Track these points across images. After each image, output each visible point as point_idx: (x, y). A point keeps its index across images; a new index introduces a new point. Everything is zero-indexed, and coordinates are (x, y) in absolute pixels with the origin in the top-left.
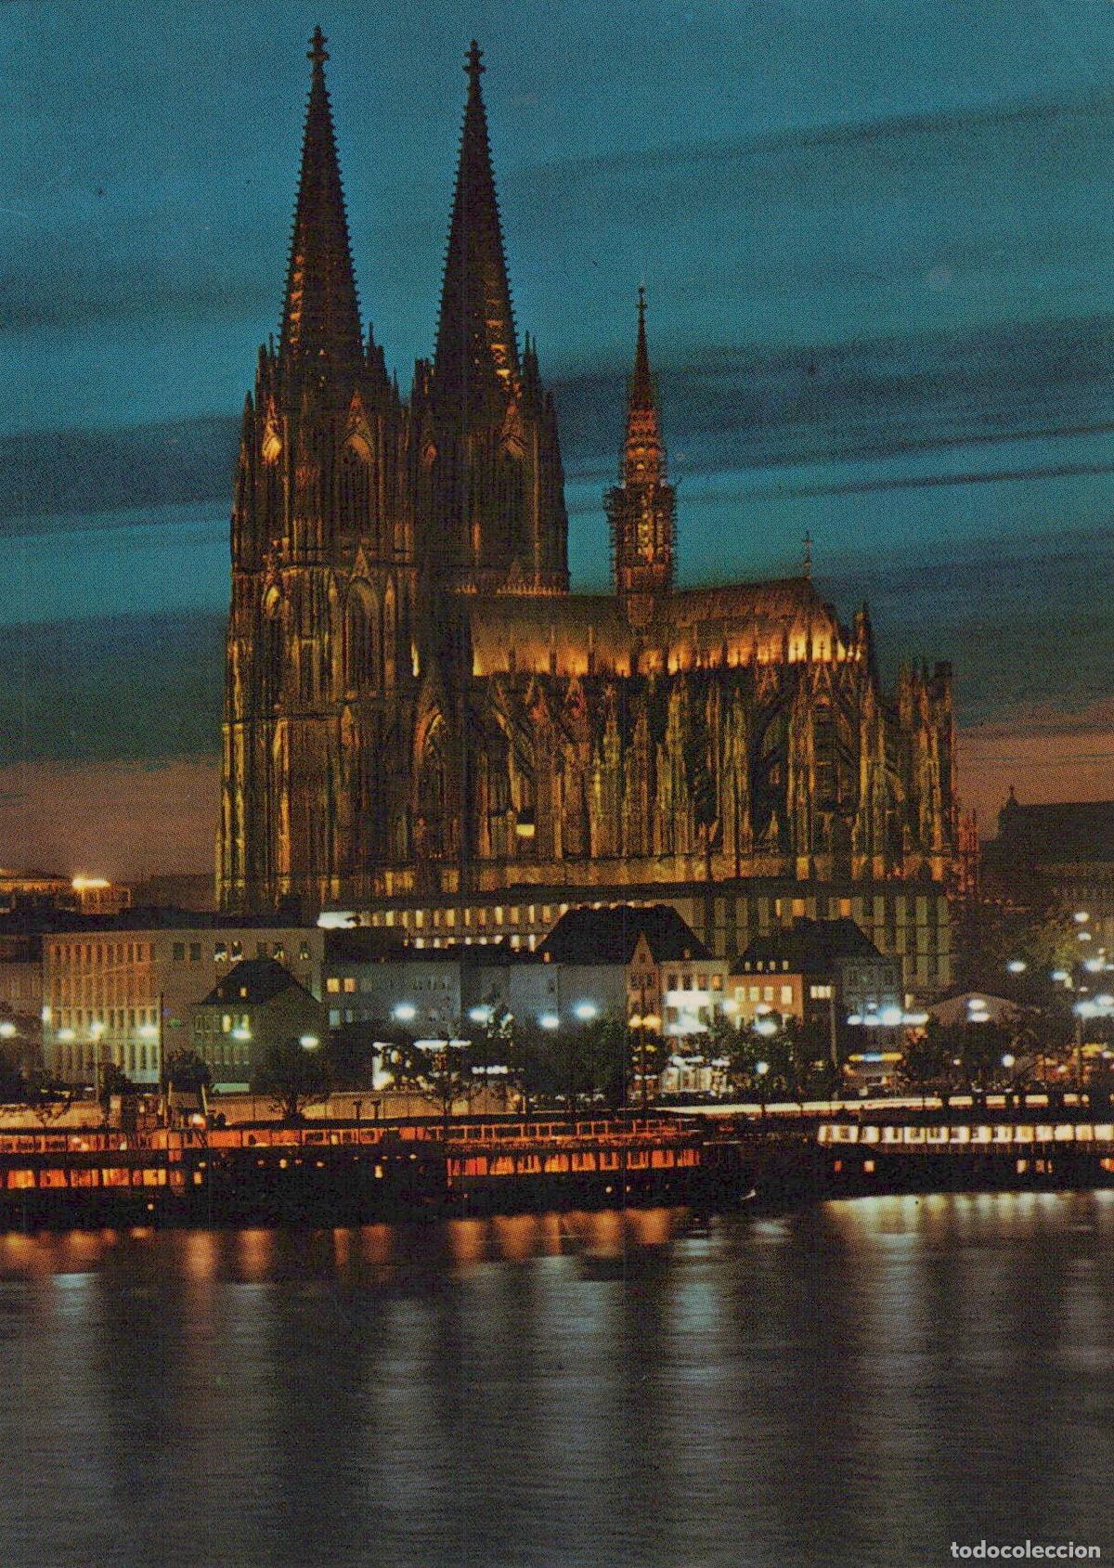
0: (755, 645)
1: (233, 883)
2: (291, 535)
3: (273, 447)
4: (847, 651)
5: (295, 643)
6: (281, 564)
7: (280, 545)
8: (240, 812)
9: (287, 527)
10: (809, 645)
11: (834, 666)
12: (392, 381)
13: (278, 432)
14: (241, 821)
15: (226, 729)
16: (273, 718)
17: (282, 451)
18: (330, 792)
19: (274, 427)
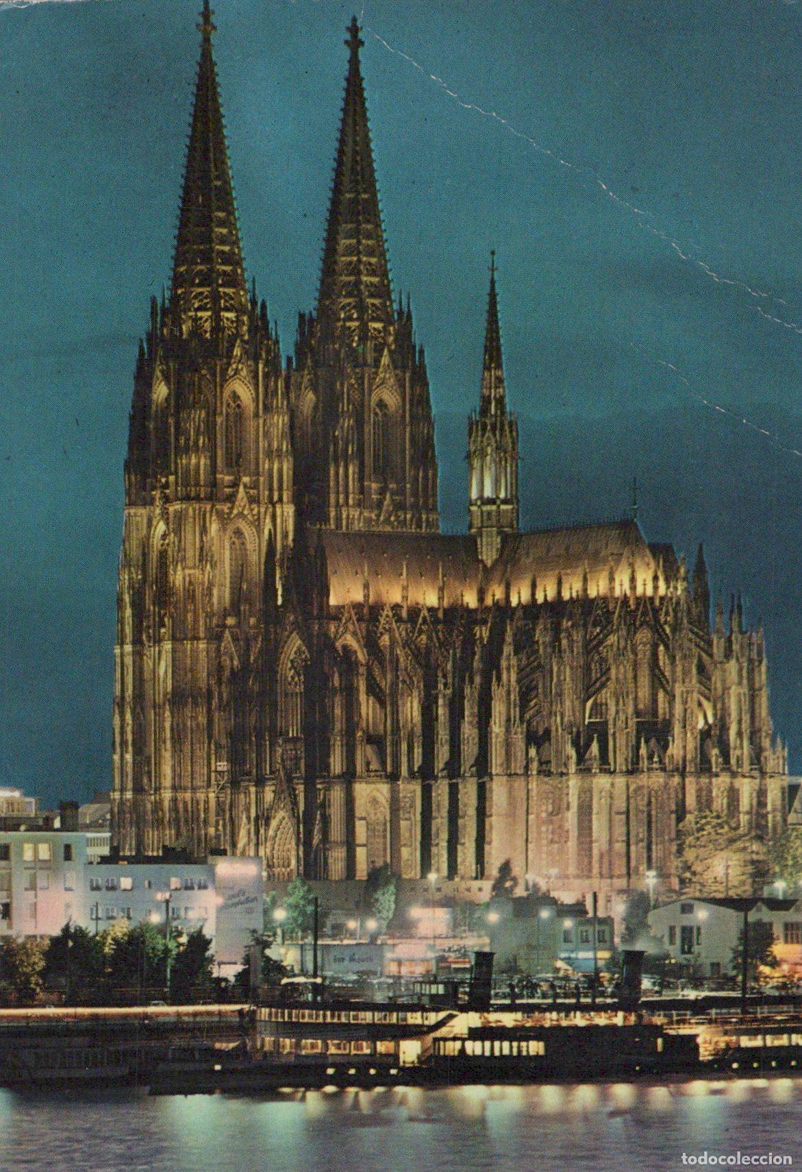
0: (585, 580)
1: (122, 794)
2: (176, 473)
3: (161, 391)
4: (668, 588)
5: (179, 573)
6: (167, 500)
7: (167, 482)
8: (129, 729)
9: (173, 465)
10: (633, 580)
11: (657, 602)
12: (274, 333)
13: (167, 378)
14: (130, 737)
15: (117, 651)
16: (158, 641)
17: (169, 394)
18: (209, 711)
19: (162, 371)
